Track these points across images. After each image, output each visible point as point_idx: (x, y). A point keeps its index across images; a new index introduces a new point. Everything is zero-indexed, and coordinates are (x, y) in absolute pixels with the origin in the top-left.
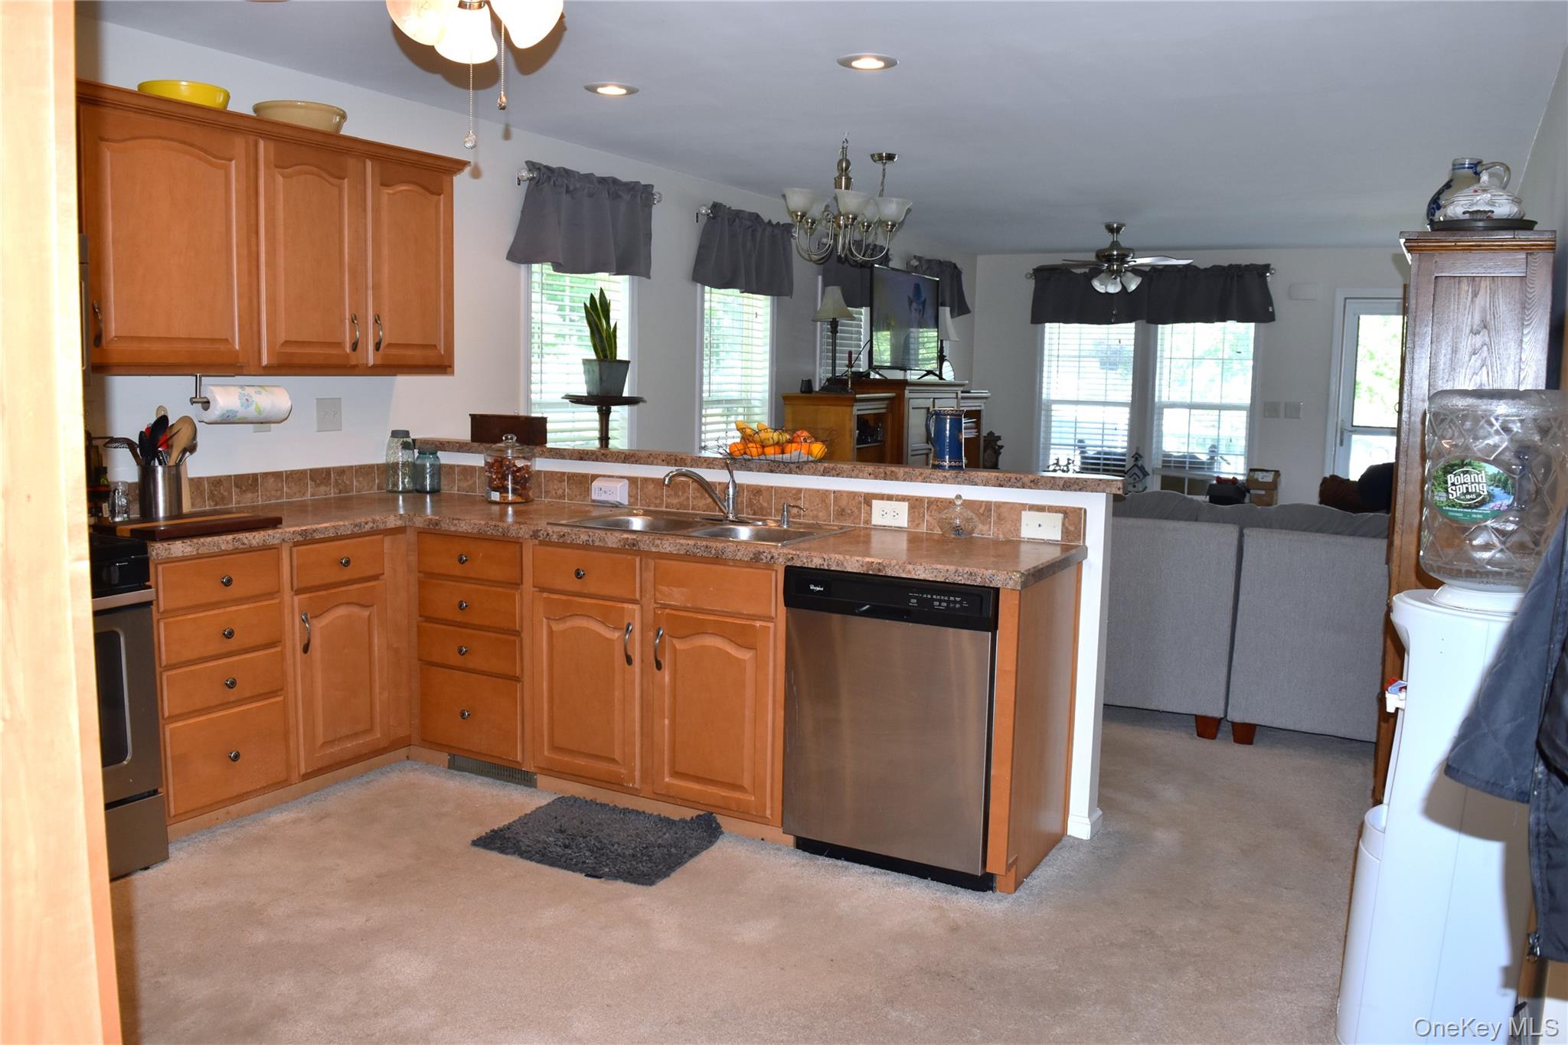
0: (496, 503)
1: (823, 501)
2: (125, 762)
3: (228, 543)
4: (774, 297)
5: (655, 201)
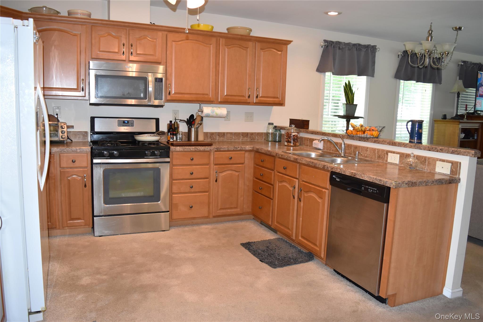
0: (286, 146)
1: (374, 152)
2: (159, 202)
3: (193, 149)
4: (433, 84)
5: (377, 51)
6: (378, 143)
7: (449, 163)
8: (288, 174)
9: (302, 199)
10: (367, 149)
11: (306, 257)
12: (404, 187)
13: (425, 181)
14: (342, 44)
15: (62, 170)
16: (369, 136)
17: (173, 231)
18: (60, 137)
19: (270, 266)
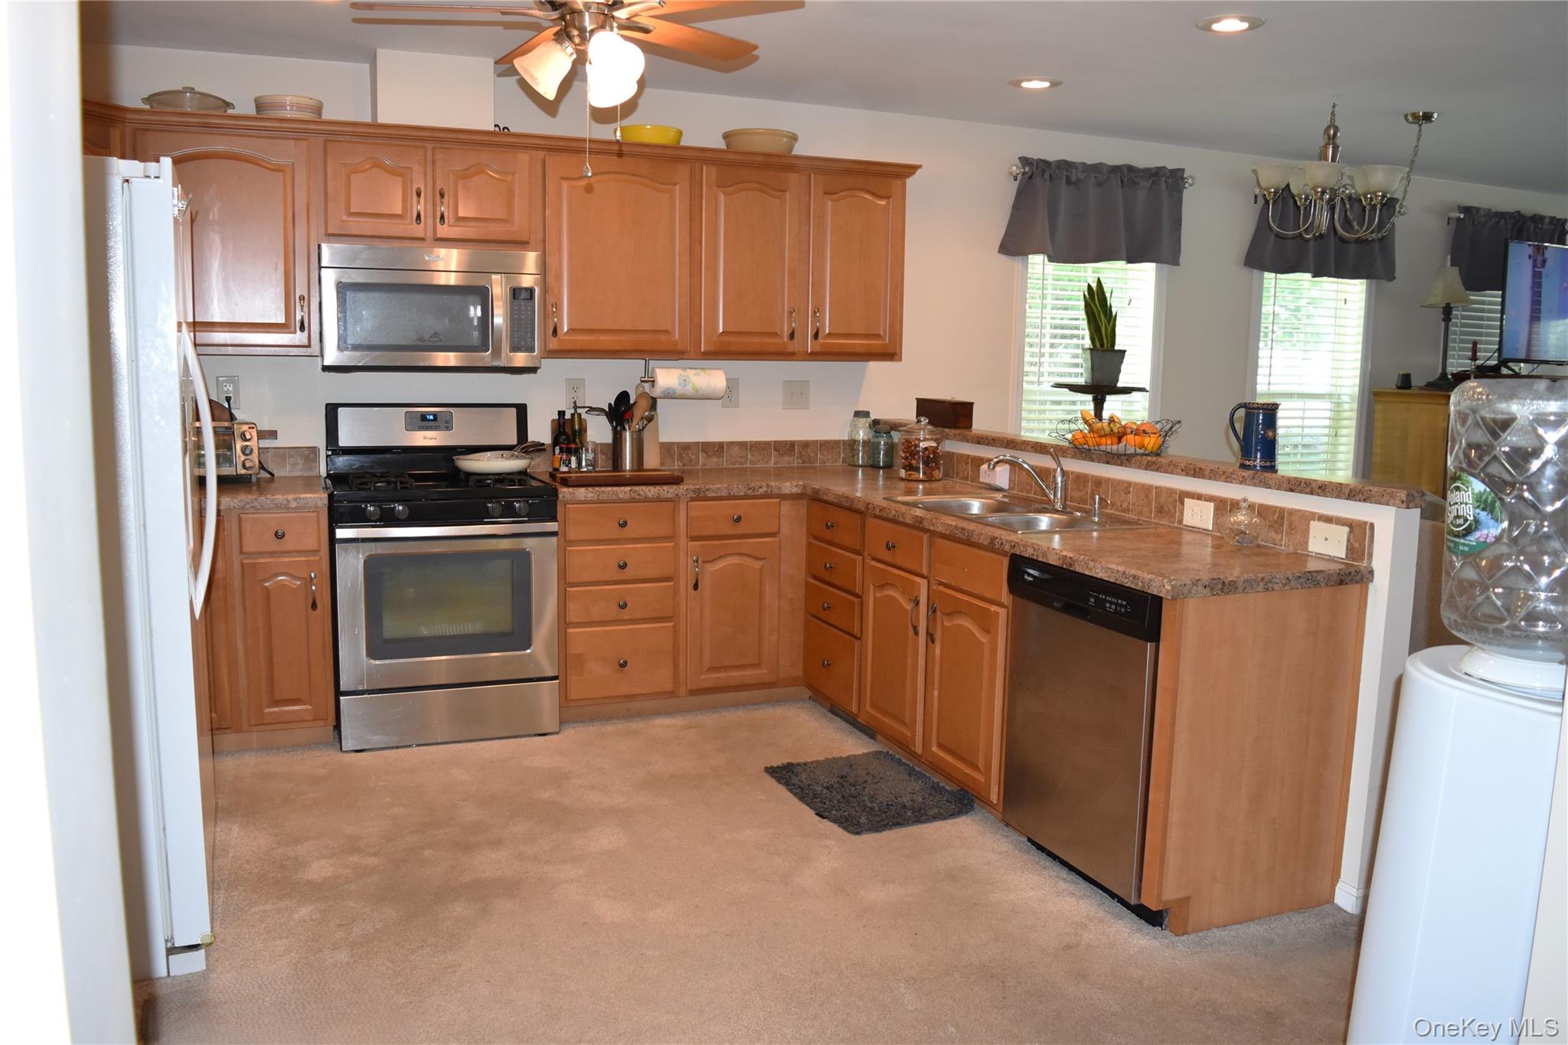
0: (902, 479)
1: (1147, 496)
2: (528, 651)
3: (625, 493)
4: (1369, 280)
5: (1187, 185)
6: (1157, 470)
7: (1342, 525)
8: (899, 563)
9: (938, 637)
10: (1127, 486)
11: (951, 803)
12: (1200, 595)
13: (1263, 579)
14: (1076, 168)
15: (245, 561)
16: (1131, 450)
17: (571, 733)
18: (240, 466)
19: (845, 828)
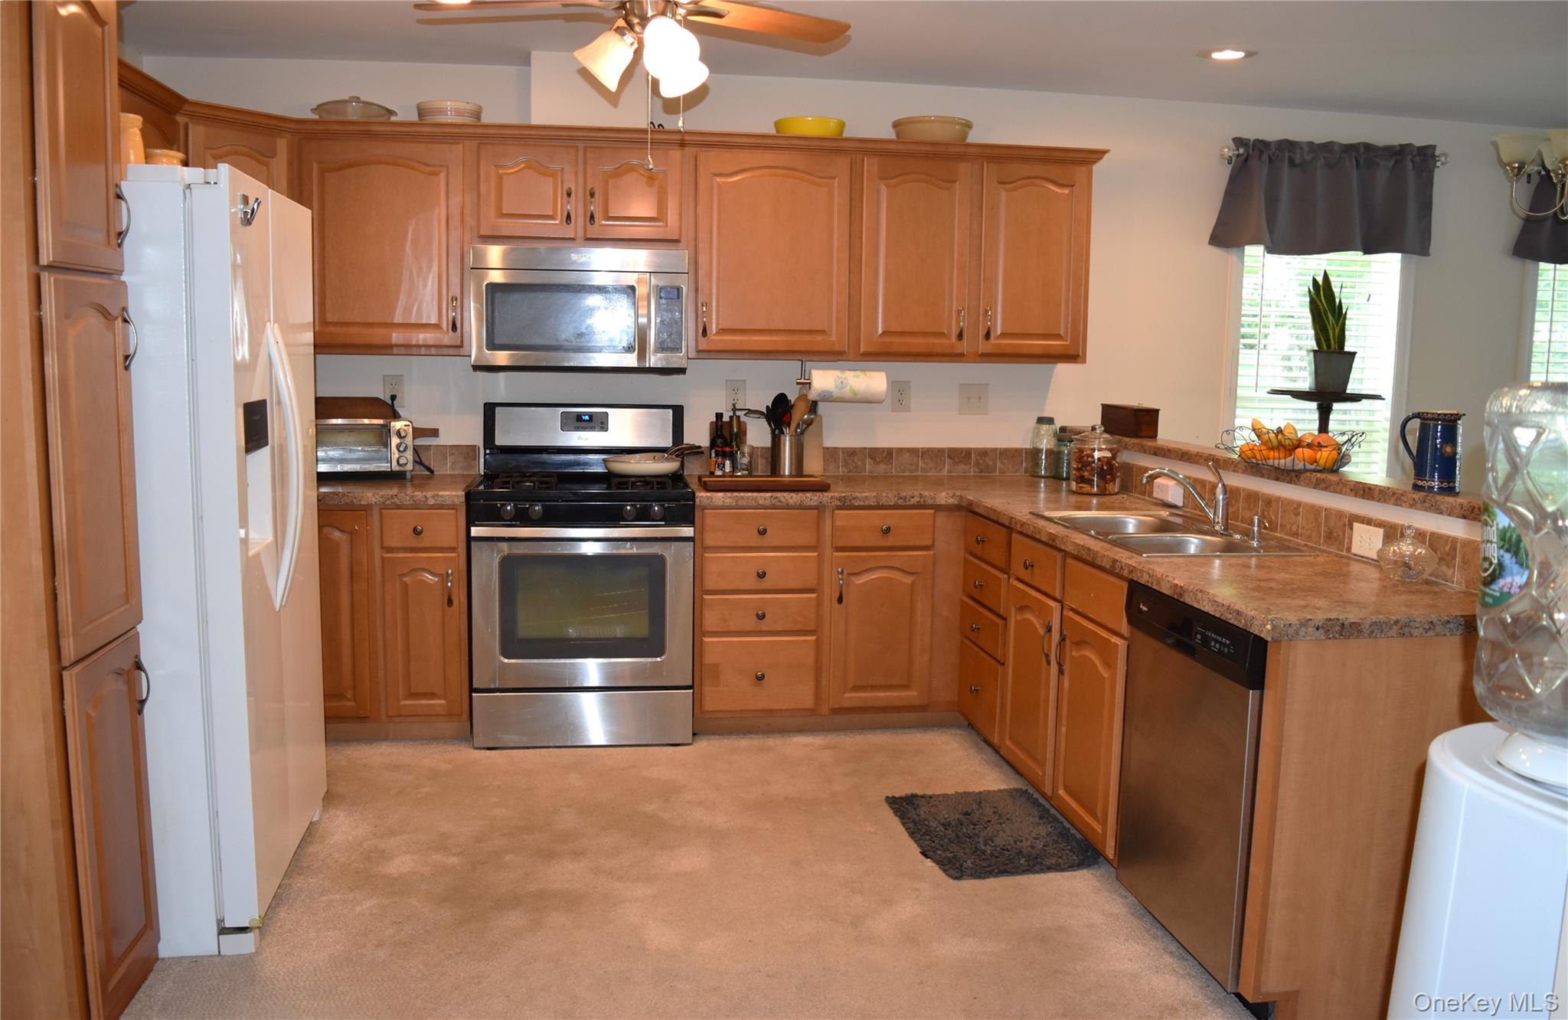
0: (1073, 493)
1: (1316, 519)
2: (662, 658)
3: (765, 499)
5: (1438, 164)
6: (1326, 489)
8: (1035, 583)
9: (1066, 667)
10: (1296, 507)
11: (1074, 853)
12: (1309, 638)
14: (1301, 148)
15: (384, 555)
16: (1299, 466)
18: (394, 463)
19: (945, 871)
